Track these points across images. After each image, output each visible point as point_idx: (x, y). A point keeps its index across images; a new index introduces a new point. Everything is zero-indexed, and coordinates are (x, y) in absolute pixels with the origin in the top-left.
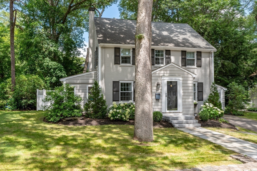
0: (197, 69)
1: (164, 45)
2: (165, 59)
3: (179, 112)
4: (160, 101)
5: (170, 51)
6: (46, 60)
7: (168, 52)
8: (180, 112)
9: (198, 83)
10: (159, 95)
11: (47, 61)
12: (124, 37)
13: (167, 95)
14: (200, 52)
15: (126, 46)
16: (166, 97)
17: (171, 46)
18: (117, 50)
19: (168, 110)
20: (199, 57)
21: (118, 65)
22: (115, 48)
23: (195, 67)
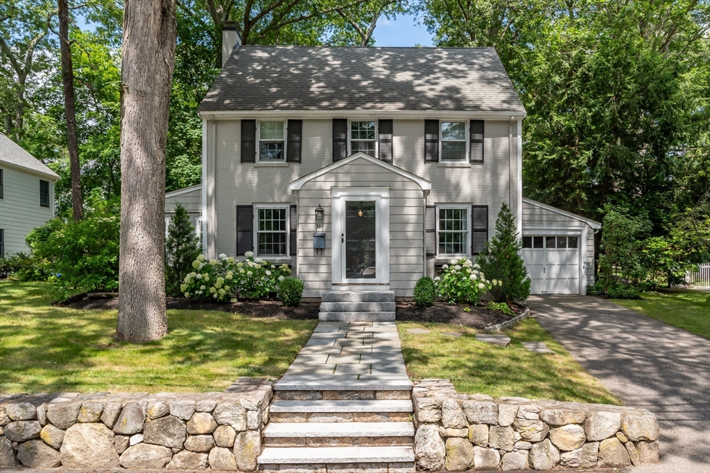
0: (470, 167)
1: (373, 108)
2: (377, 143)
3: (380, 284)
4: (326, 253)
5: (390, 122)
6: (179, 161)
7: (386, 125)
8: (383, 284)
9: (473, 207)
10: (323, 236)
11: (179, 163)
12: (278, 91)
13: (344, 237)
14: (481, 122)
15: (267, 114)
16: (343, 242)
17: (391, 109)
18: (248, 126)
19: (348, 277)
20: (478, 136)
21: (250, 165)
22: (243, 122)
23: (466, 162)
